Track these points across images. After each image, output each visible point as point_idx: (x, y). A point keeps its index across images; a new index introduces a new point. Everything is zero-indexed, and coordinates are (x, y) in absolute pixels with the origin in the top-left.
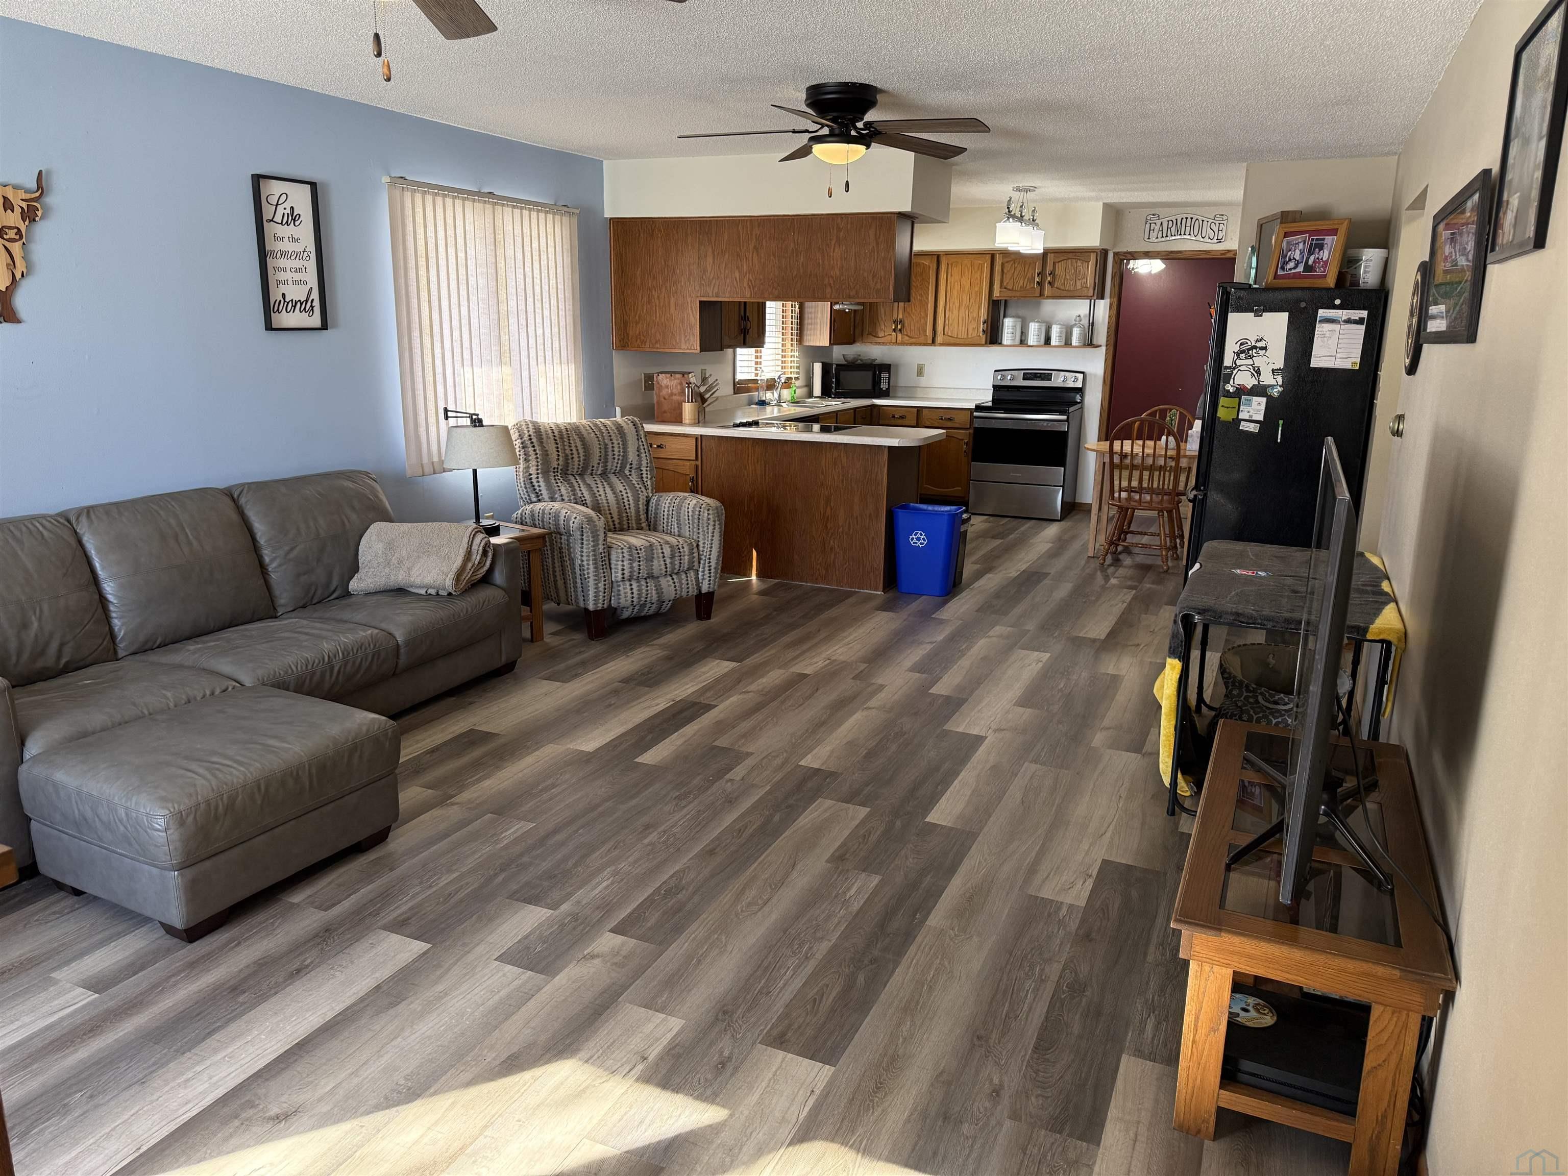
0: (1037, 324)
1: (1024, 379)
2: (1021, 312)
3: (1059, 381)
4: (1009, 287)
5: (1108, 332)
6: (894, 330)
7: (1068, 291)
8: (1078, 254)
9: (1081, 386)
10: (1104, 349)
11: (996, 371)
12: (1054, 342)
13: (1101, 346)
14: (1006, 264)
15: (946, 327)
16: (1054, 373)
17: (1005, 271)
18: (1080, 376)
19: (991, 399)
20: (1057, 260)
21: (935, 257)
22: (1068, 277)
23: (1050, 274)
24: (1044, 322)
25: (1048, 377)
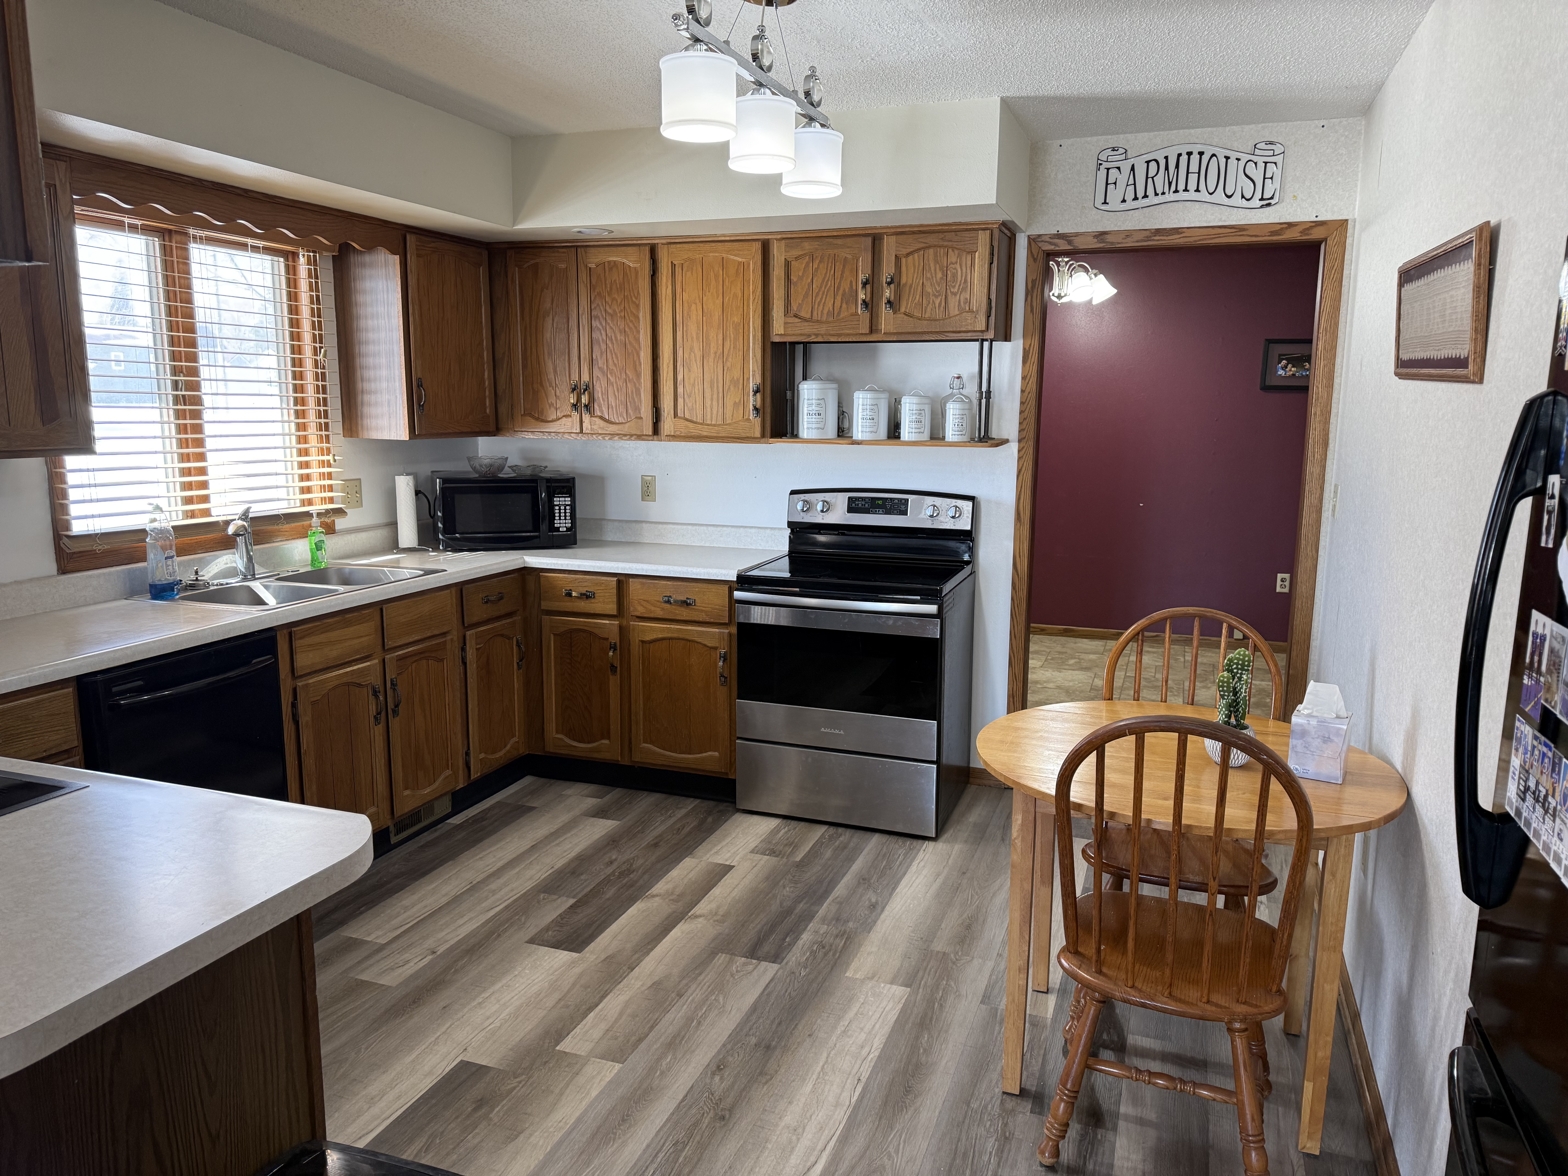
0: (869, 395)
1: (850, 510)
2: (839, 369)
3: (922, 516)
4: (803, 314)
5: (1021, 412)
6: (575, 406)
7: (929, 320)
8: (949, 236)
9: (968, 528)
10: (1013, 448)
11: (793, 492)
12: (906, 433)
13: (1006, 441)
14: (794, 264)
15: (680, 401)
16: (910, 497)
17: (794, 278)
18: (967, 506)
19: (786, 549)
20: (904, 251)
21: (647, 250)
22: (929, 289)
23: (889, 284)
24: (884, 391)
25: (900, 508)
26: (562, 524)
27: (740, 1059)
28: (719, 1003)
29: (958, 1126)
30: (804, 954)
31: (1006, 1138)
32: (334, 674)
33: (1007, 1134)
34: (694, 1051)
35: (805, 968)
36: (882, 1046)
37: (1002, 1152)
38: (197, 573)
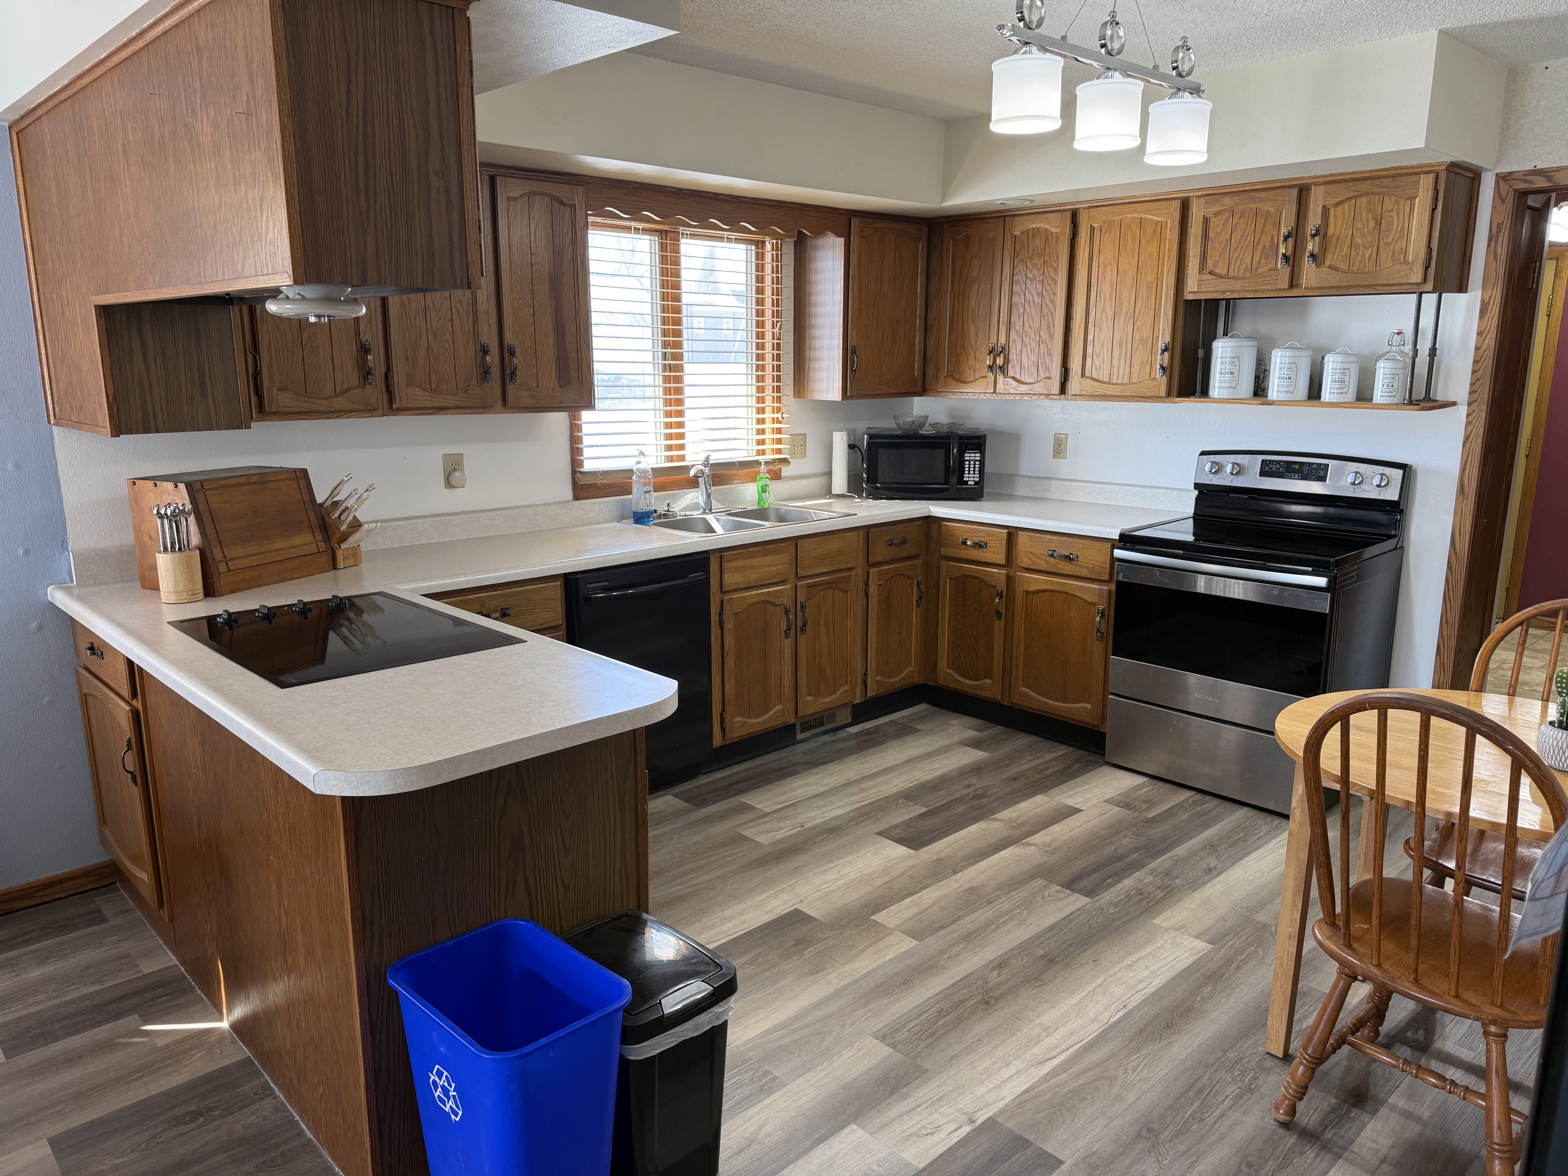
0: (1288, 353)
1: (1263, 473)
2: (1265, 327)
3: (1342, 483)
4: (1218, 271)
5: (1474, 372)
6: (990, 368)
7: (1357, 273)
8: (1385, 182)
9: (1395, 498)
10: (1462, 411)
11: (1203, 453)
12: (1328, 393)
13: (1454, 404)
14: (1213, 221)
15: (1089, 361)
16: (1331, 463)
17: (1211, 235)
18: (1398, 474)
19: (1191, 511)
20: (1334, 201)
21: (1068, 215)
22: (1358, 240)
23: (1313, 236)
24: (1306, 349)
25: (1319, 473)
26: (971, 478)
27: (1022, 963)
28: (1022, 917)
29: (1205, 1066)
30: (1119, 896)
31: (1250, 1089)
32: (753, 593)
33: (1253, 1086)
34: (984, 947)
35: (1115, 907)
36: (1161, 985)
37: (1241, 1098)
38: (668, 505)
